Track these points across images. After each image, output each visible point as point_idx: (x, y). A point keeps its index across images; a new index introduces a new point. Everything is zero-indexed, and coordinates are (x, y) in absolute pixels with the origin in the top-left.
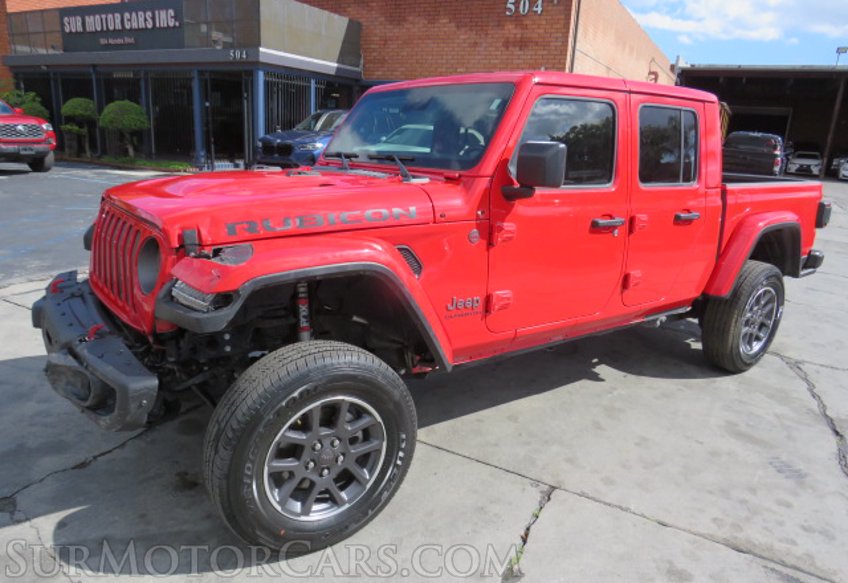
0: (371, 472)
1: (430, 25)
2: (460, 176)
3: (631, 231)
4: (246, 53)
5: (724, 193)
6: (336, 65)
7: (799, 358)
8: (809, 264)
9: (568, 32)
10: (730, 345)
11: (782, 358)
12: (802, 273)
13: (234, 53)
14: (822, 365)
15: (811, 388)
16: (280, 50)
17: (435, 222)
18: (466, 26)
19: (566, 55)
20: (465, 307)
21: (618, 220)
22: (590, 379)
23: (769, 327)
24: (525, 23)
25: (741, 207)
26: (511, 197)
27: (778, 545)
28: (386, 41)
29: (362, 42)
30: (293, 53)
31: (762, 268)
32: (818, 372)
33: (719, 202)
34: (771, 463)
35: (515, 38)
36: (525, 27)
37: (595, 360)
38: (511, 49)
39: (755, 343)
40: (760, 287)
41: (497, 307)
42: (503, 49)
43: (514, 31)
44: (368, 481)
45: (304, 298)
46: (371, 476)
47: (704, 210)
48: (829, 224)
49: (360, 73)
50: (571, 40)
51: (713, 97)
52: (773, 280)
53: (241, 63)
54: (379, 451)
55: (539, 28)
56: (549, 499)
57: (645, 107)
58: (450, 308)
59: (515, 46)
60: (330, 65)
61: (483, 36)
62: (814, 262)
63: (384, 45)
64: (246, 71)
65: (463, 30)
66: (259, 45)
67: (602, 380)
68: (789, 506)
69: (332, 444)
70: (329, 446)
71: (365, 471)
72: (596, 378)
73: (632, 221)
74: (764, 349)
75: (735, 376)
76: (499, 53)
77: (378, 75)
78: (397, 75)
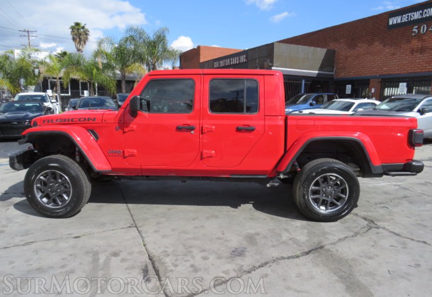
1: (369, 47)
6: (317, 72)
7: (384, 226)
16: (284, 67)
17: (102, 123)
18: (389, 45)
20: (116, 153)
24: (424, 38)
28: (347, 57)
30: (291, 68)
35: (417, 47)
36: (424, 41)
38: (415, 54)
42: (409, 55)
43: (417, 44)
44: (67, 201)
49: (333, 75)
58: (109, 152)
59: (417, 52)
60: (313, 72)
61: (398, 49)
63: (346, 60)
65: (387, 47)
66: (272, 66)
76: (407, 57)
77: (343, 75)
78: (352, 74)
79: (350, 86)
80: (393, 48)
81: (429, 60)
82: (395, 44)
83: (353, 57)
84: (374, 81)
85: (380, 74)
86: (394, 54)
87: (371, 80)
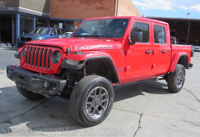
0: (105, 107)
1: (72, 2)
2: (118, 39)
3: (153, 54)
4: (14, 8)
5: (171, 46)
6: (42, 13)
7: (190, 90)
8: (190, 66)
9: (115, 6)
10: (174, 85)
11: (186, 90)
12: (189, 68)
13: (10, 8)
14: (195, 91)
15: (194, 95)
16: (25, 8)
17: (115, 49)
18: (84, 3)
19: (115, 12)
20: (121, 70)
21: (151, 51)
22: (141, 95)
23: (183, 81)
24: (102, 2)
25: (175, 50)
26: (130, 44)
27: (193, 121)
28: (58, 6)
29: (50, 6)
30: (29, 9)
31: (180, 66)
32: (195, 92)
33: (170, 49)
34: (188, 108)
35: (99, 7)
36: (102, 4)
37: (141, 91)
38: (98, 10)
39: (180, 85)
40: (180, 70)
41: (127, 70)
42: (95, 10)
43: (99, 5)
44: (105, 109)
45: (85, 67)
46: (105, 108)
47: (167, 50)
48: (194, 56)
49: (49, 16)
50: (116, 8)
51: (167, 24)
52: (183, 69)
53: (12, 11)
54: (107, 102)
55: (106, 4)
56: (142, 116)
57: (154, 25)
58: (118, 70)
59: (99, 9)
60: (40, 13)
61: (89, 6)
62: (191, 65)
63: (58, 7)
64: (13, 14)
65: (83, 4)
66: (19, 6)
67: (145, 95)
68: (194, 115)
69: (98, 99)
70: (97, 99)
71: (104, 107)
72: (143, 94)
73: (153, 52)
74: (182, 86)
75: (176, 94)
76: (94, 11)
77: (56, 17)
78: (62, 17)
79: (62, 24)
80: (87, 5)
81: (105, 14)
82: (87, 3)
83: (63, 7)
84: (76, 22)
85: (80, 18)
86: (87, 8)
87: (75, 21)
